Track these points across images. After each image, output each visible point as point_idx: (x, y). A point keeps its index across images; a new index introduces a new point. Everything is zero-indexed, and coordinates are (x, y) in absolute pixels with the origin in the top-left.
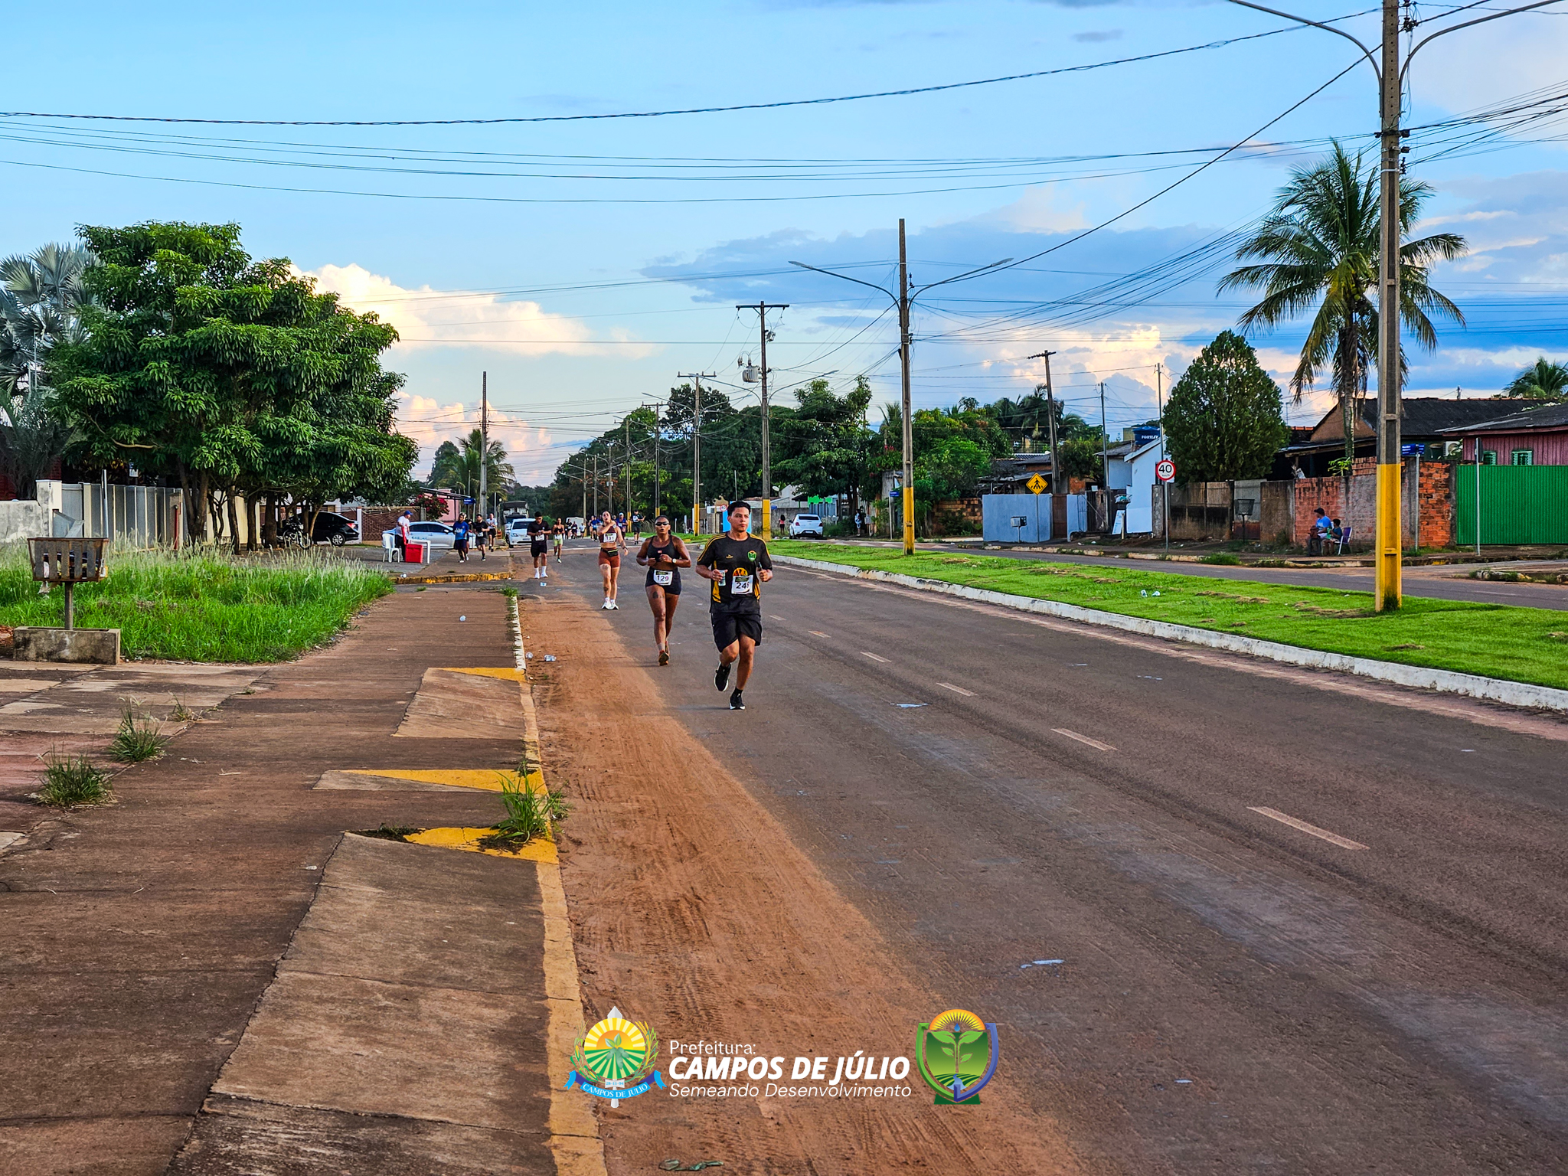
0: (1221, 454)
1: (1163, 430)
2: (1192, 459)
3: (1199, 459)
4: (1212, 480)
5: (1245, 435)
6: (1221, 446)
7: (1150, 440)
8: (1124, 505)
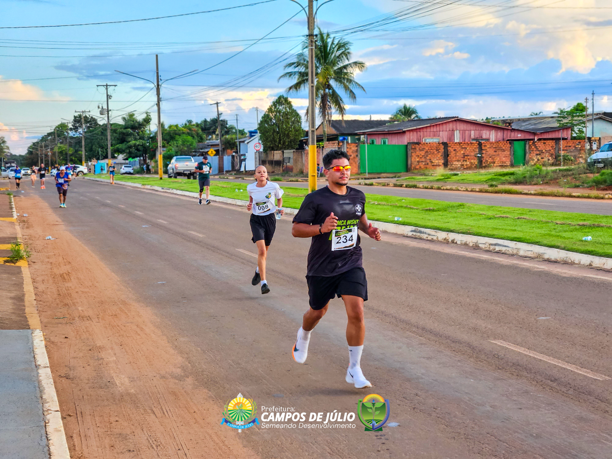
0: (280, 140)
1: (258, 132)
2: (269, 142)
3: (272, 142)
4: (277, 150)
5: (288, 134)
6: (280, 138)
7: (255, 135)
8: (244, 160)
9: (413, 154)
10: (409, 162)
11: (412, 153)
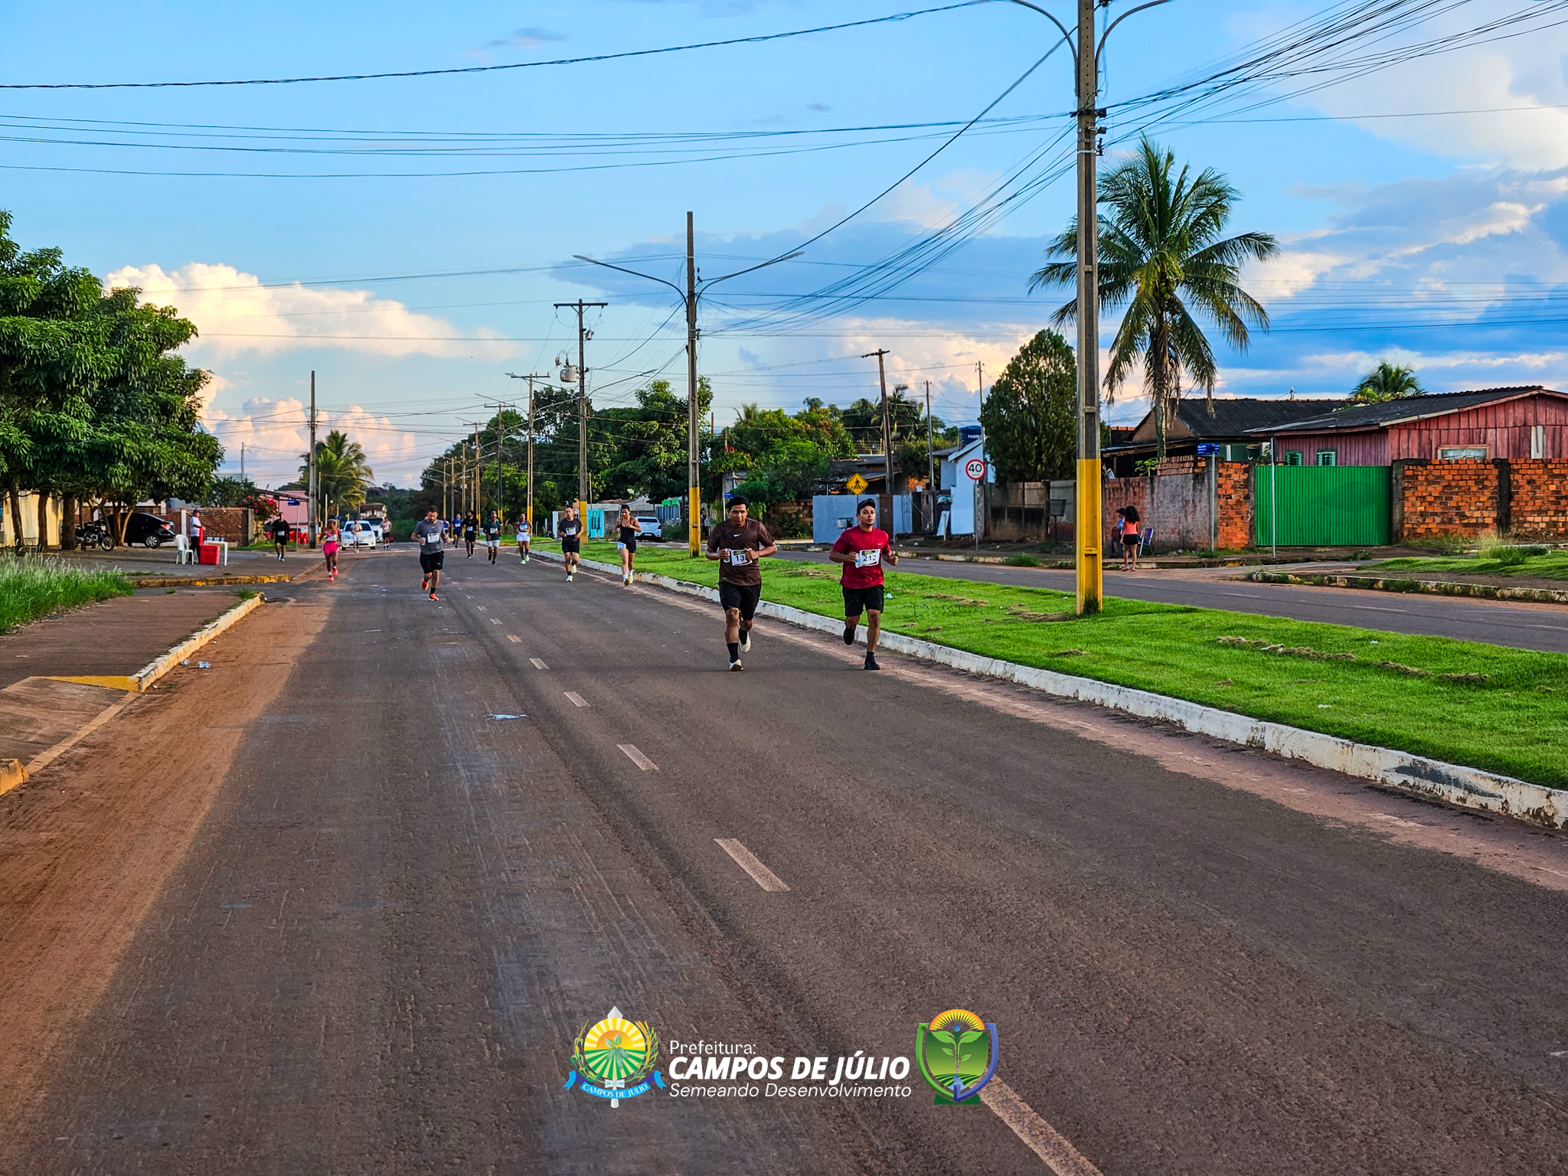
0: (1040, 453)
1: (983, 430)
2: (1010, 458)
3: (1018, 458)
4: (1031, 480)
6: (1039, 445)
7: (973, 440)
8: (947, 506)
9: (1408, 493)
10: (1397, 516)
11: (1404, 489)
